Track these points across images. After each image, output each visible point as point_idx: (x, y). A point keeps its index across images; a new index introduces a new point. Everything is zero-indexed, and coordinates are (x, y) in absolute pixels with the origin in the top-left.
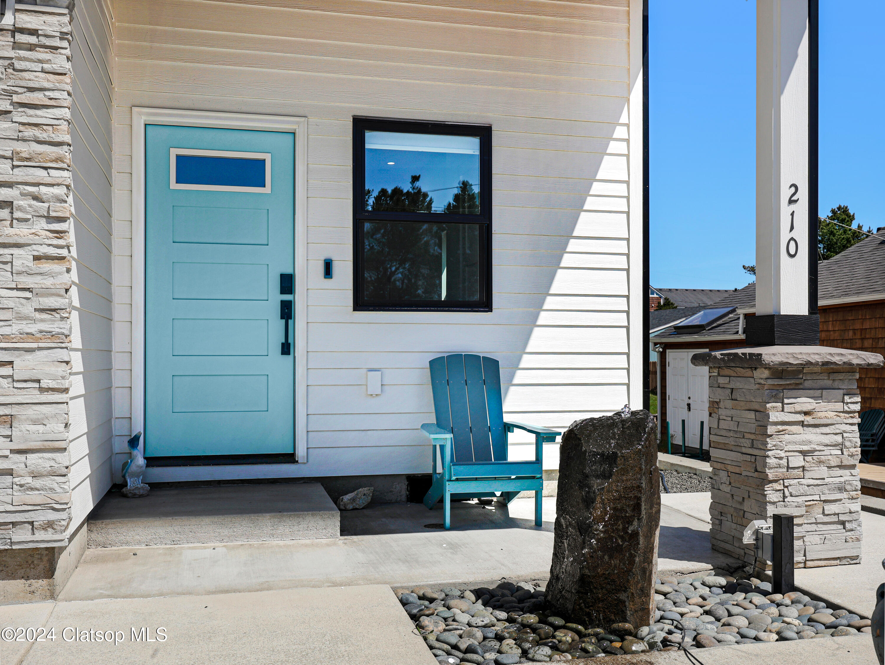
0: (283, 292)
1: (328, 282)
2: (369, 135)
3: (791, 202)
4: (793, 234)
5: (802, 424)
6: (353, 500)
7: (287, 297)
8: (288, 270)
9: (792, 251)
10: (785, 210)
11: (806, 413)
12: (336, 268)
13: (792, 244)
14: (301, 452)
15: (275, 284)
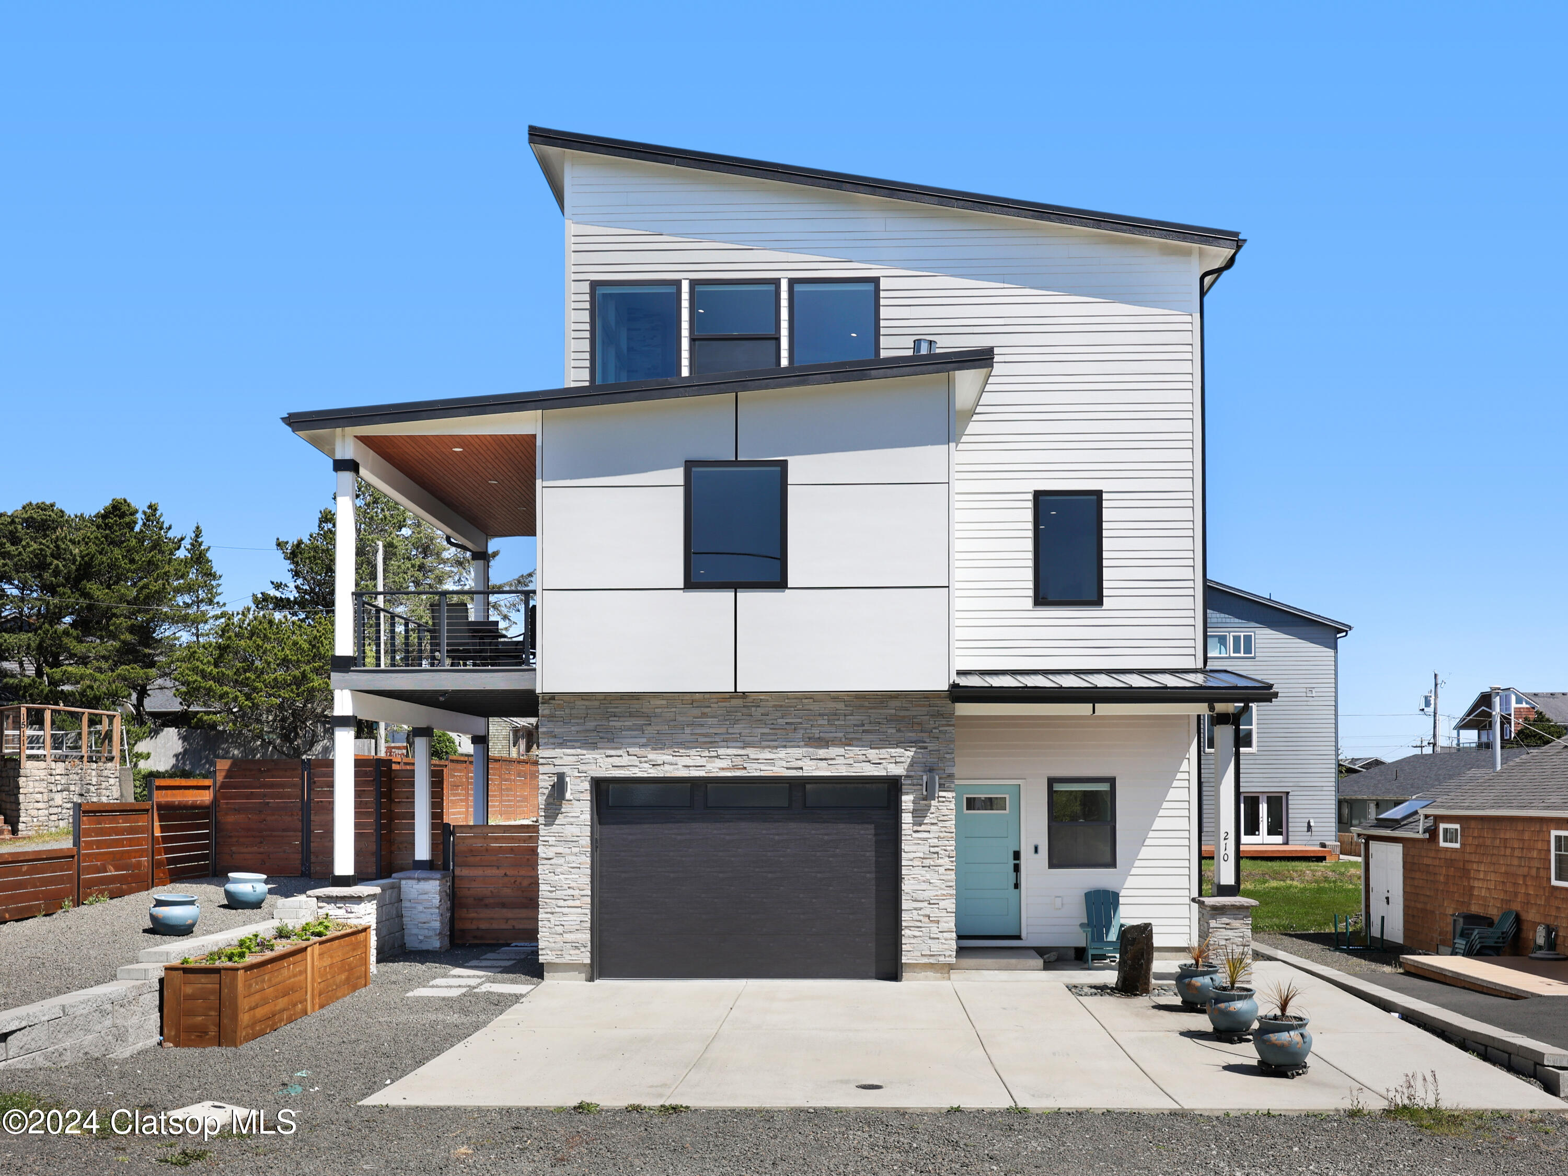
0: (1014, 859)
1: (1036, 855)
2: (1055, 785)
3: (1225, 839)
4: (1226, 852)
5: (1225, 928)
6: (1049, 957)
7: (1017, 862)
8: (1017, 849)
9: (1226, 859)
10: (1222, 843)
11: (1227, 924)
12: (1039, 850)
13: (1226, 856)
14: (1024, 935)
15: (1011, 856)
